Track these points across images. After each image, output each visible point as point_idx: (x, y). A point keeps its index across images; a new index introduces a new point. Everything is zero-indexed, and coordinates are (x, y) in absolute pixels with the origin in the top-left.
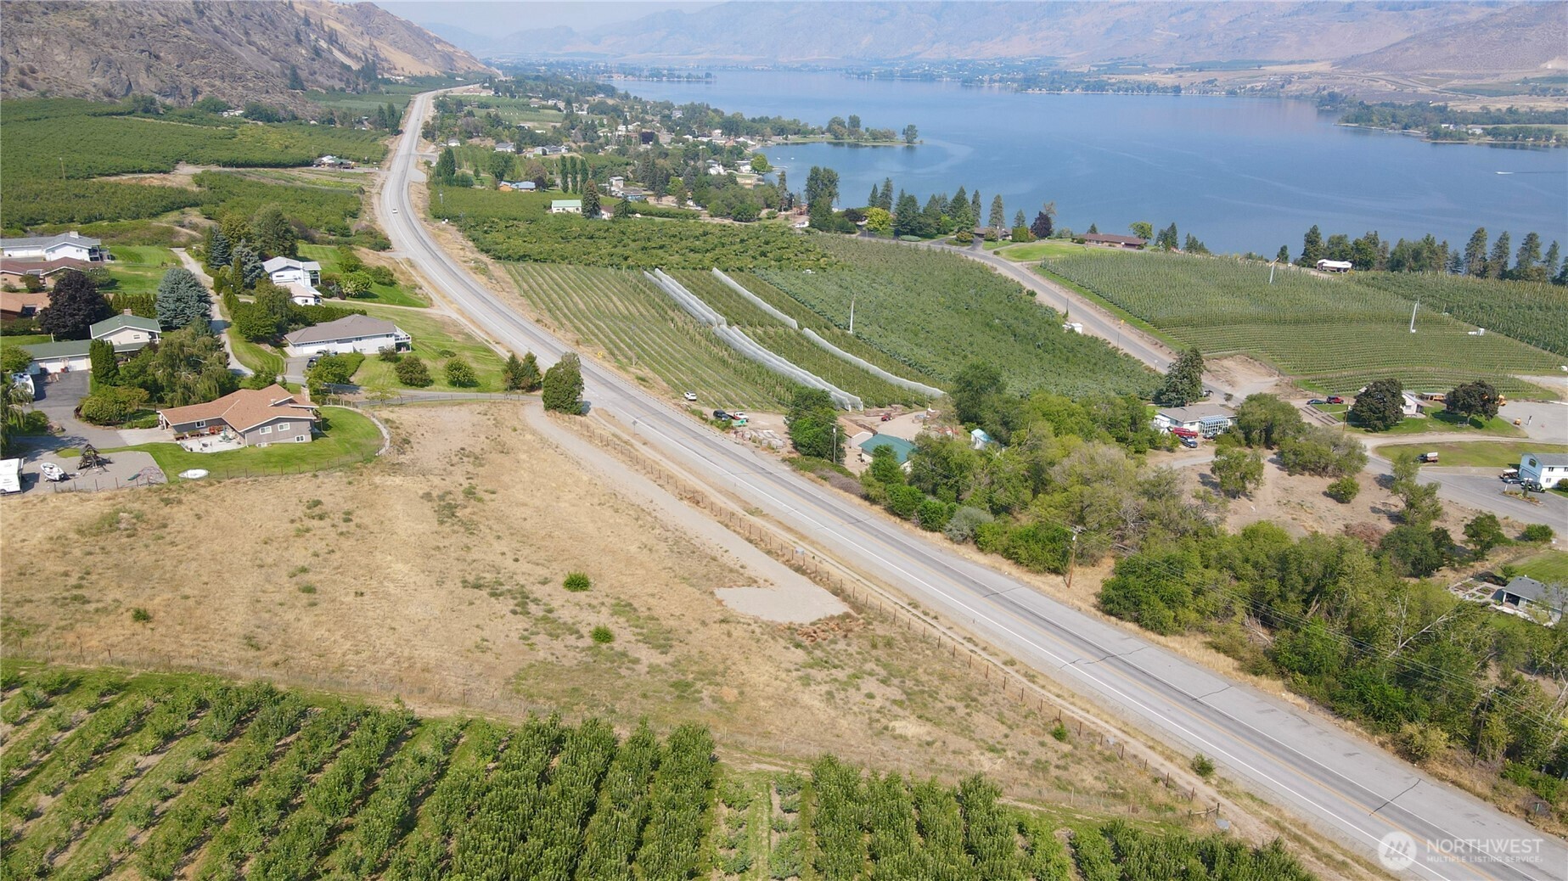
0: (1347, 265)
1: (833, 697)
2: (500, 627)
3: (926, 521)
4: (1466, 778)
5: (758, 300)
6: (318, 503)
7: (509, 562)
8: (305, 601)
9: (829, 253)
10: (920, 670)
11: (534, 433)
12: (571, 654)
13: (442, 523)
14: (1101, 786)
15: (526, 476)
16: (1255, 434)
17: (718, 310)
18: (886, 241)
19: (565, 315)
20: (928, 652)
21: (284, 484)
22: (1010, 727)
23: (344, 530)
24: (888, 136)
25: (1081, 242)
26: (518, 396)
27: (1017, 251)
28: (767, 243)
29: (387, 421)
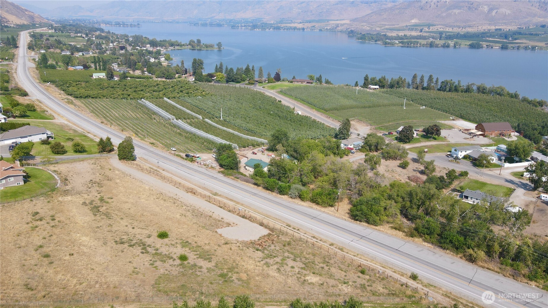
0: (377, 87)
1: (280, 270)
2: (139, 261)
3: (281, 192)
4: (491, 266)
5: (184, 109)
6: (37, 213)
7: (131, 230)
8: (47, 262)
9: (205, 90)
10: (305, 253)
11: (119, 170)
12: (174, 268)
13: (95, 215)
14: (386, 291)
15: (122, 189)
16: (373, 147)
17: (171, 114)
18: (224, 85)
19: (112, 120)
20: (303, 245)
21: (18, 206)
22: (345, 272)
23: (53, 224)
24: (212, 46)
25: (292, 82)
26: (105, 154)
27: (270, 86)
28: (181, 87)
29: (55, 171)
